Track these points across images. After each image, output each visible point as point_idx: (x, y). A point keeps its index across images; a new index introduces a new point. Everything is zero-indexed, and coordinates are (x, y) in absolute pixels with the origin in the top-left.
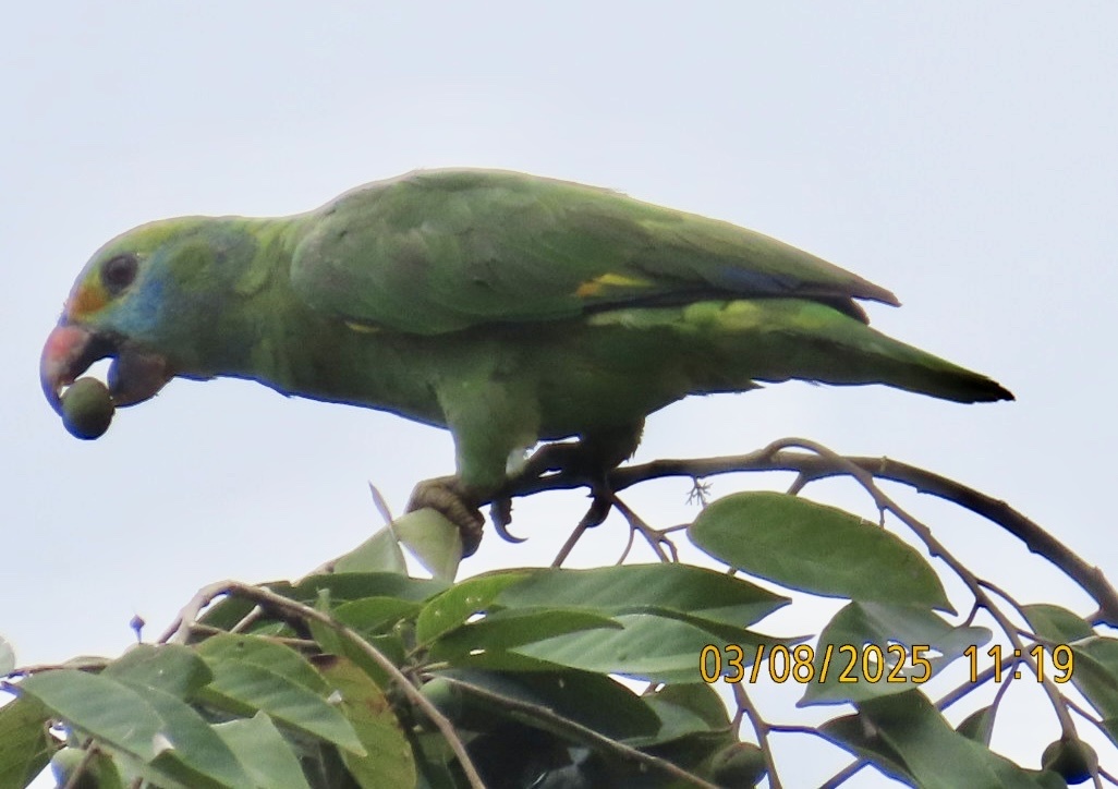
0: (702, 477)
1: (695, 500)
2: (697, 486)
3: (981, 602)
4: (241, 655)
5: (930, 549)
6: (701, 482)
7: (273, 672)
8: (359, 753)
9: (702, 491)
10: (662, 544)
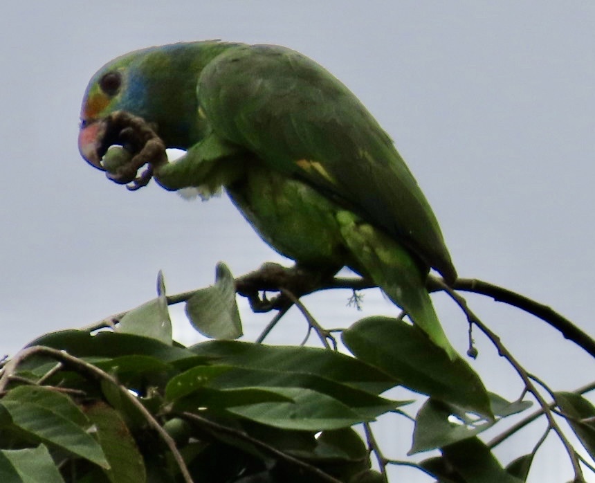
0: (359, 289)
1: (353, 304)
2: (355, 295)
3: (529, 388)
4: (34, 400)
5: (499, 351)
6: (358, 293)
7: (54, 412)
8: (103, 467)
9: (358, 299)
10: (328, 339)
